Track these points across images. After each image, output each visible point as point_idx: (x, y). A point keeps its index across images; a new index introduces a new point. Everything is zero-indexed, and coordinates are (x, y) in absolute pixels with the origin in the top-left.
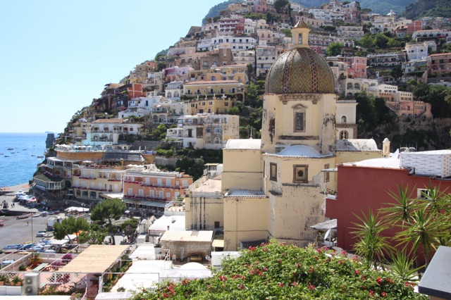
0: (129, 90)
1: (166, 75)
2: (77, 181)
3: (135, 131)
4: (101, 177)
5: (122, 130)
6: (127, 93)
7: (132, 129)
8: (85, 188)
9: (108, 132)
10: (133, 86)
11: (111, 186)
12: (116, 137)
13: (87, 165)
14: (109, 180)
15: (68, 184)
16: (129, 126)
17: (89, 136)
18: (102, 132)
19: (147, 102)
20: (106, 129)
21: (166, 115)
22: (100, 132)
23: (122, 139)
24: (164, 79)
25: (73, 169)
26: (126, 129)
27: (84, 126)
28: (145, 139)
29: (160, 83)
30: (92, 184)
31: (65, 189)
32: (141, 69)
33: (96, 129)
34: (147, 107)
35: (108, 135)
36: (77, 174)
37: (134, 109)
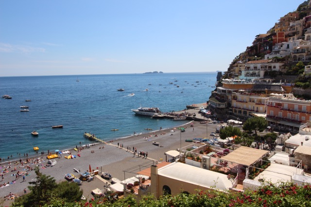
0: (273, 38)
1: (306, 22)
2: (234, 103)
3: (277, 69)
4: (250, 101)
5: (267, 68)
6: (272, 40)
7: (275, 67)
8: (240, 108)
9: (257, 70)
10: (277, 34)
11: (257, 108)
12: (262, 73)
13: (242, 93)
14: (256, 104)
15: (229, 105)
16: (273, 65)
17: (243, 73)
18: (253, 70)
19: (288, 45)
20: (255, 68)
21: (304, 54)
22: (251, 70)
23: (267, 75)
24: (304, 25)
25: (233, 95)
26: (270, 67)
27: (240, 66)
28: (285, 74)
29: (300, 29)
30: (245, 106)
31: (227, 108)
32: (284, 20)
33: (248, 68)
34: (288, 50)
35: (257, 72)
36: (235, 98)
37: (278, 52)
